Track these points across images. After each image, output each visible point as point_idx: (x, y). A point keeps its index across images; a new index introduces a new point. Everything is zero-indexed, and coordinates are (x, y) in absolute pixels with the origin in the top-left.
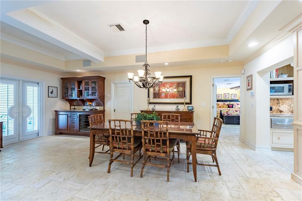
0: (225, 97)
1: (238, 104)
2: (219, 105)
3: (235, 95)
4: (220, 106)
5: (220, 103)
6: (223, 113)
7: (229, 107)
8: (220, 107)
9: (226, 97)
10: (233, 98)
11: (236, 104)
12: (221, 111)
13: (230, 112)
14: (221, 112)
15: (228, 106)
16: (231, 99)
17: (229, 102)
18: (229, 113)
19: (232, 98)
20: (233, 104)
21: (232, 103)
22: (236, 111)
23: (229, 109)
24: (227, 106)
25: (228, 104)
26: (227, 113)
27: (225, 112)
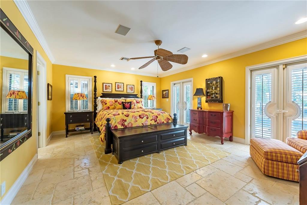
0: (117, 90)
1: (138, 101)
2: (106, 104)
3: (132, 87)
4: (108, 105)
5: (108, 100)
6: (113, 123)
7: (124, 108)
8: (109, 108)
9: (118, 88)
10: (130, 91)
11: (135, 101)
12: (108, 120)
13: (128, 120)
14: (108, 124)
15: (124, 105)
16: (126, 93)
17: (124, 98)
18: (126, 123)
19: (128, 91)
20: (131, 102)
21: (128, 100)
22: (140, 116)
23: (125, 112)
24: (121, 106)
25: (122, 102)
26: (122, 125)
27: (119, 120)
